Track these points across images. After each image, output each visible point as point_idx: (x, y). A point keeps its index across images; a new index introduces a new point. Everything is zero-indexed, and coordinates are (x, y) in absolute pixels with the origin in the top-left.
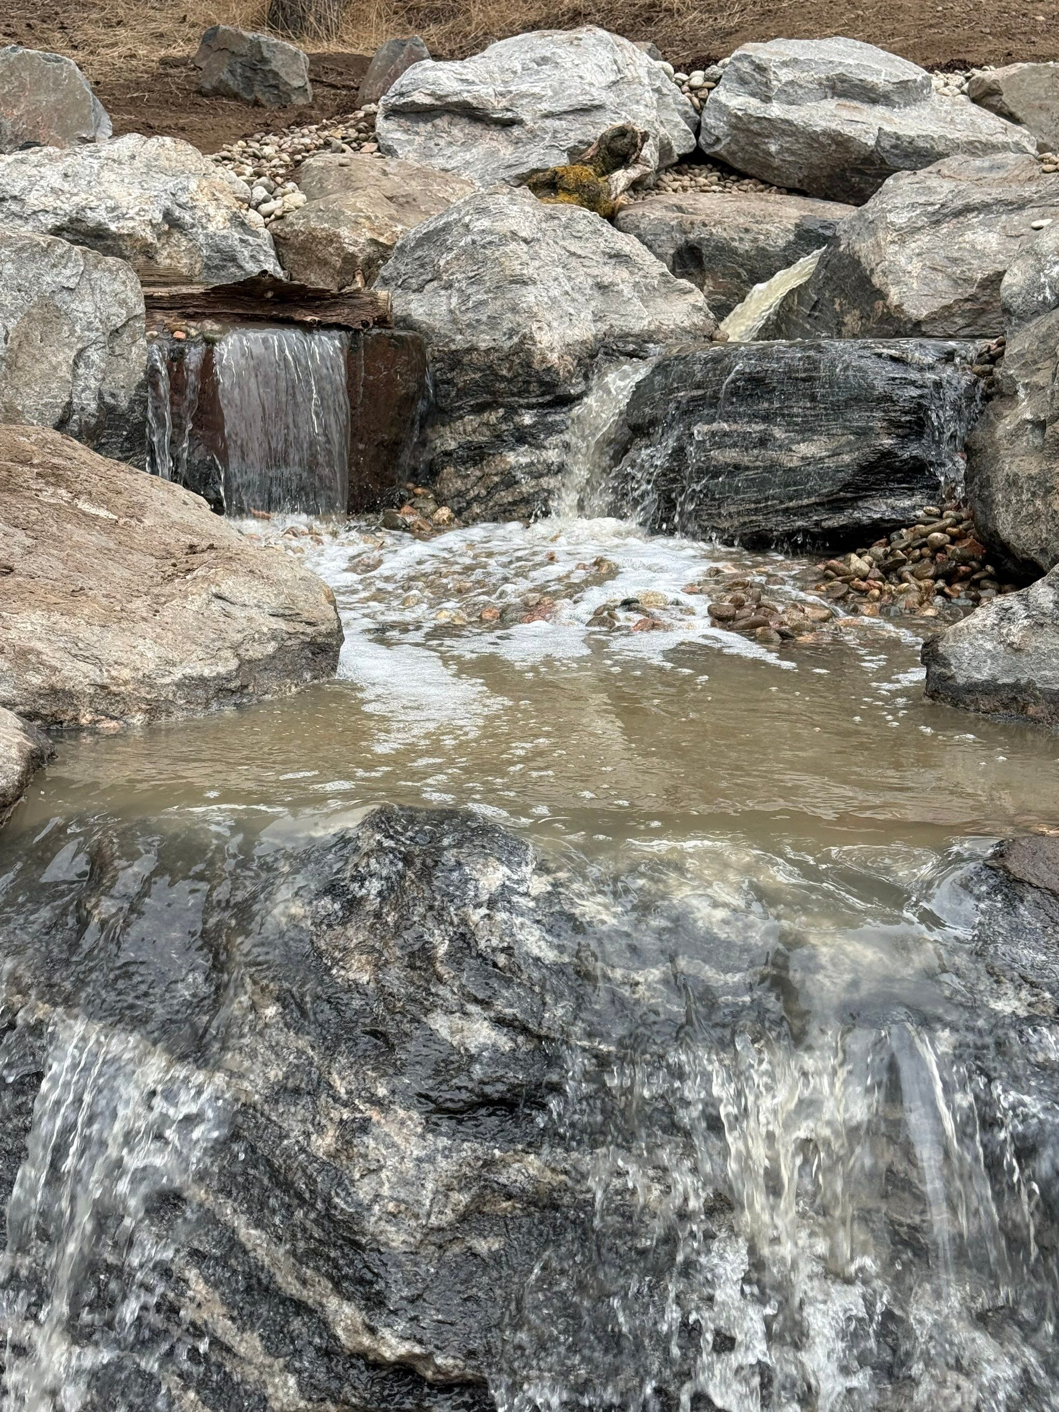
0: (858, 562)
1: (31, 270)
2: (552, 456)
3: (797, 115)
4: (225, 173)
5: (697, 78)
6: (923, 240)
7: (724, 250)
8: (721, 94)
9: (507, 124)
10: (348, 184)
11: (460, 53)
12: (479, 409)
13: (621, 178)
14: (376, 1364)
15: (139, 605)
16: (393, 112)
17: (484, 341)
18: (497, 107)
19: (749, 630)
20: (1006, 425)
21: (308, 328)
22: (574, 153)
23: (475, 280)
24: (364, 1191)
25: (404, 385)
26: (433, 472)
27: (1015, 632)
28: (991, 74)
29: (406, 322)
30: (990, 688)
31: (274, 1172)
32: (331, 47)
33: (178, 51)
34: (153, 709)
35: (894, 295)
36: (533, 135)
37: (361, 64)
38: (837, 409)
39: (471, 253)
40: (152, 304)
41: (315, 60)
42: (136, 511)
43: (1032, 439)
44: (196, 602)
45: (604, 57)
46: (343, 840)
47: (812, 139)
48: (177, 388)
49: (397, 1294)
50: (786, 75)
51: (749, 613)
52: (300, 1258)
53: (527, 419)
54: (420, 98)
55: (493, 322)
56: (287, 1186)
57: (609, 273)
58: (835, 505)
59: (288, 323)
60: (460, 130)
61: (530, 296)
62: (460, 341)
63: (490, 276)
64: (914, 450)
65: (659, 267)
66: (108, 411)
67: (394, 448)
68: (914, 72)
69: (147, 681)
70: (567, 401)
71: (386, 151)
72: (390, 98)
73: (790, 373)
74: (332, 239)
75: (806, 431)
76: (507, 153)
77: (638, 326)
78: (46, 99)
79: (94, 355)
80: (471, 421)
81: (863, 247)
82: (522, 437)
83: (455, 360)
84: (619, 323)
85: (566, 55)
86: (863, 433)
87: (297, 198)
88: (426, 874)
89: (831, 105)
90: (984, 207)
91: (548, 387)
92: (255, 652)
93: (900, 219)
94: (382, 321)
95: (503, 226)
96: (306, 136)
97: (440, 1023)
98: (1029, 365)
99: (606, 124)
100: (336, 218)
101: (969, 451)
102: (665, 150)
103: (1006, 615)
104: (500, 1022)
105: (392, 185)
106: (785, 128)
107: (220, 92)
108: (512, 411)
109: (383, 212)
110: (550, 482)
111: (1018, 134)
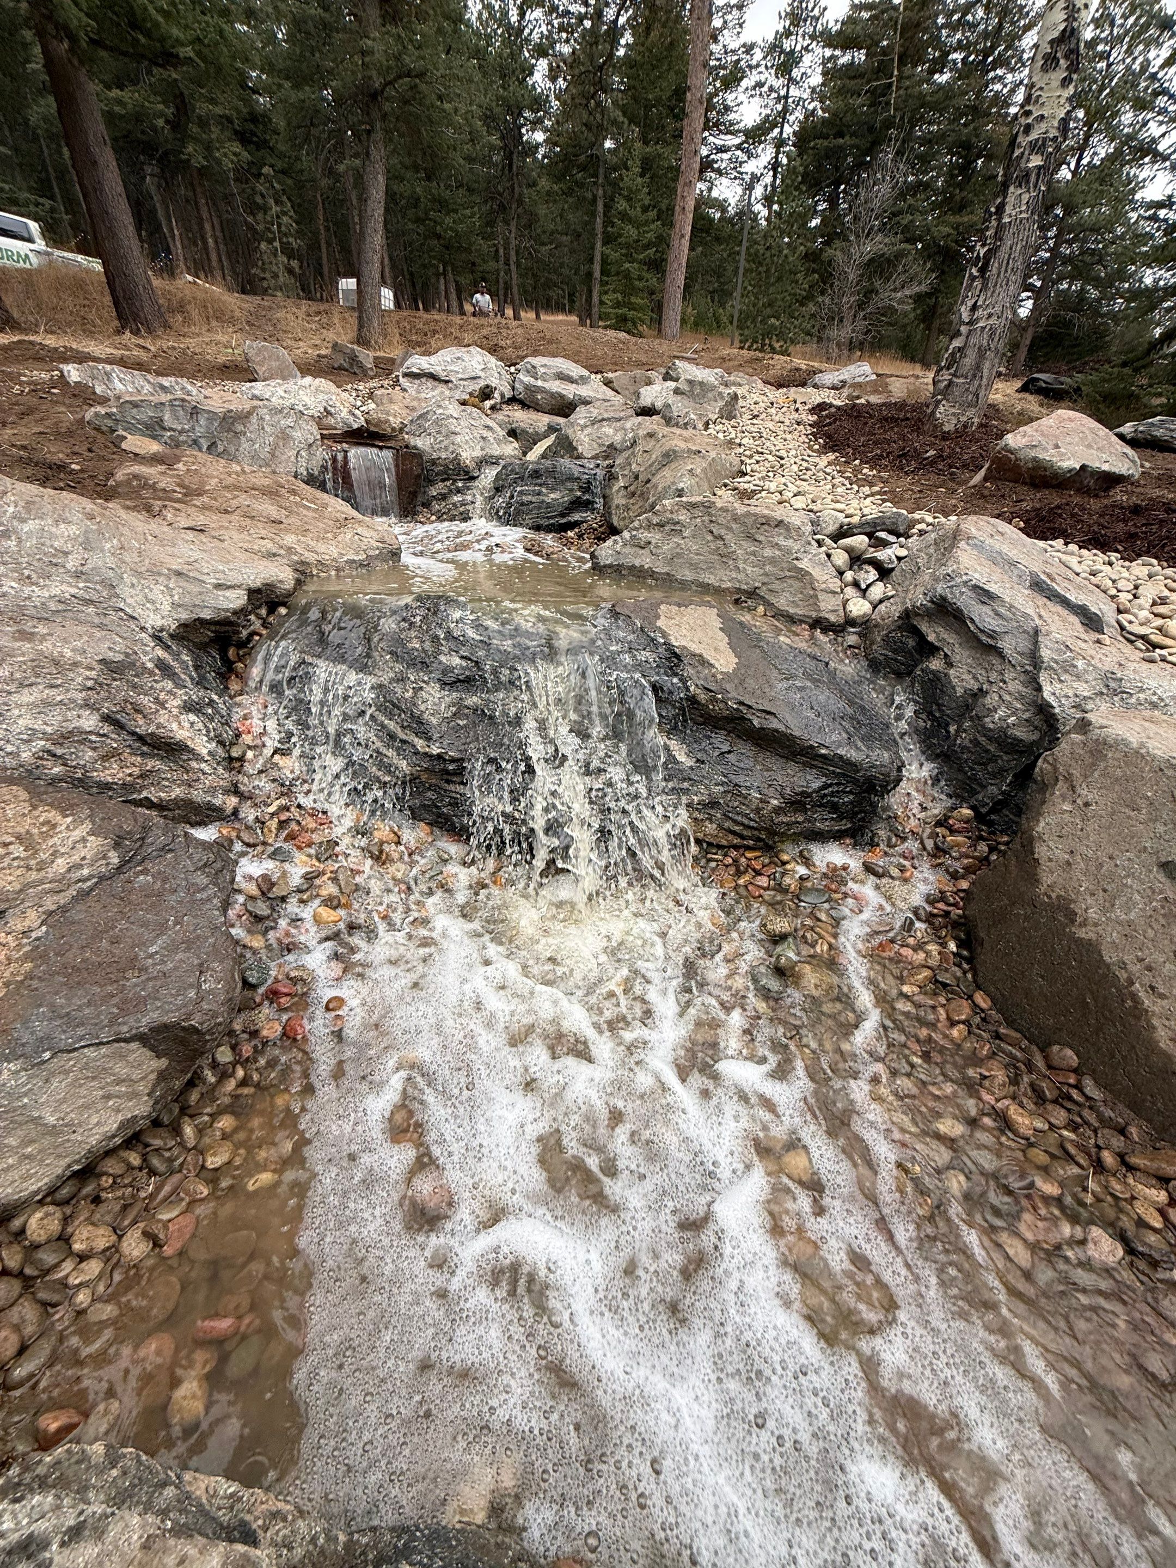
0: (570, 534)
1: (276, 418)
2: (469, 498)
3: (547, 385)
4: (346, 395)
5: (512, 369)
6: (589, 430)
7: (524, 431)
8: (521, 376)
9: (447, 382)
10: (391, 401)
11: (430, 354)
12: (443, 480)
13: (488, 404)
14: (431, 756)
15: (329, 535)
16: (406, 375)
17: (443, 456)
18: (443, 375)
19: (536, 554)
20: (615, 488)
21: (381, 448)
22: (471, 394)
23: (439, 432)
24: (422, 708)
25: (417, 471)
26: (427, 505)
27: (618, 548)
28: (610, 375)
29: (415, 447)
30: (610, 566)
31: (394, 705)
32: (381, 354)
33: (323, 352)
34: (338, 570)
35: (580, 449)
36: (456, 387)
37: (392, 361)
38: (563, 482)
39: (436, 422)
40: (322, 436)
41: (376, 358)
42: (325, 506)
43: (623, 492)
44: (349, 536)
45: (480, 359)
46: (407, 606)
47: (552, 395)
48: (335, 468)
49: (435, 737)
50: (543, 370)
51: (536, 548)
52: (403, 727)
53: (460, 484)
54: (415, 370)
55: (446, 448)
56: (399, 708)
57: (485, 433)
58: (563, 515)
59: (373, 446)
60: (430, 383)
61: (458, 439)
62: (435, 456)
63: (443, 430)
64: (587, 497)
65: (502, 433)
66: (311, 475)
67: (414, 495)
68: (585, 373)
69: (334, 560)
70: (473, 478)
71: (404, 390)
72: (403, 369)
73: (547, 469)
74: (387, 421)
75: (553, 489)
76: (447, 393)
77: (496, 453)
78: (274, 364)
79: (303, 453)
80: (441, 485)
81: (570, 432)
82: (459, 491)
83: (434, 462)
84: (491, 452)
85: (466, 357)
86: (571, 490)
87: (373, 406)
88: (435, 613)
89: (558, 382)
90: (608, 419)
91: (467, 473)
92: (371, 553)
93: (582, 422)
94: (407, 447)
95: (448, 412)
96: (374, 383)
97: (443, 658)
98: (622, 468)
99: (482, 383)
100: (388, 414)
101: (604, 497)
102: (502, 396)
103: (615, 542)
104: (462, 657)
105: (407, 402)
106: (542, 390)
107: (341, 368)
108: (455, 481)
109: (405, 412)
110: (469, 507)
111: (619, 397)
